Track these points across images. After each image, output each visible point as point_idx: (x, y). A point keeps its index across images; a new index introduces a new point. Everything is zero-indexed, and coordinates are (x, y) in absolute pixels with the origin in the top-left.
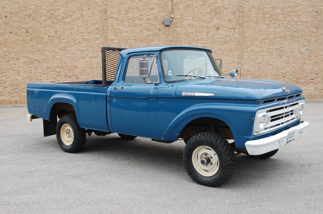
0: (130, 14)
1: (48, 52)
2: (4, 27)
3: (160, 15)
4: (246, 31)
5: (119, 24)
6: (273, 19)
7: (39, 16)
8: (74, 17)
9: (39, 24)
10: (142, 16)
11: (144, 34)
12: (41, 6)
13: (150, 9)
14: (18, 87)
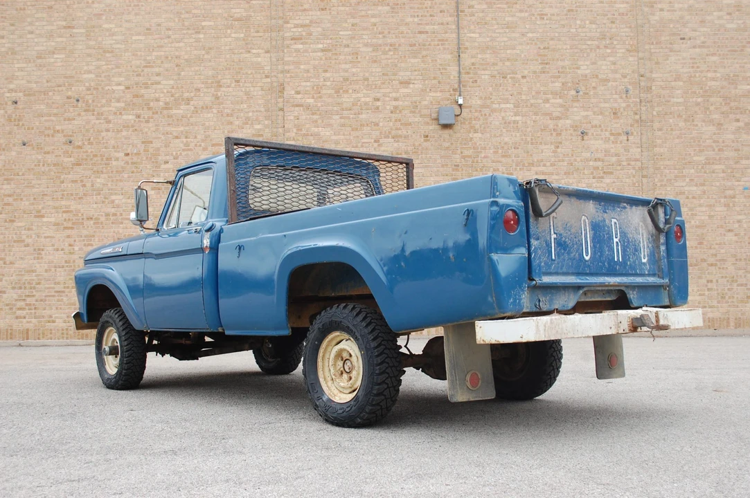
0: (346, 96)
1: (121, 197)
2: (8, 128)
3: (428, 98)
4: (659, 141)
5: (316, 121)
6: (731, 108)
7: (104, 101)
8: (196, 103)
9: (102, 121)
10: (378, 100)
11: (383, 148)
12: (109, 76)
13: (401, 83)
14: (34, 291)
